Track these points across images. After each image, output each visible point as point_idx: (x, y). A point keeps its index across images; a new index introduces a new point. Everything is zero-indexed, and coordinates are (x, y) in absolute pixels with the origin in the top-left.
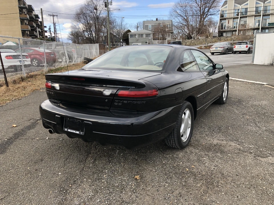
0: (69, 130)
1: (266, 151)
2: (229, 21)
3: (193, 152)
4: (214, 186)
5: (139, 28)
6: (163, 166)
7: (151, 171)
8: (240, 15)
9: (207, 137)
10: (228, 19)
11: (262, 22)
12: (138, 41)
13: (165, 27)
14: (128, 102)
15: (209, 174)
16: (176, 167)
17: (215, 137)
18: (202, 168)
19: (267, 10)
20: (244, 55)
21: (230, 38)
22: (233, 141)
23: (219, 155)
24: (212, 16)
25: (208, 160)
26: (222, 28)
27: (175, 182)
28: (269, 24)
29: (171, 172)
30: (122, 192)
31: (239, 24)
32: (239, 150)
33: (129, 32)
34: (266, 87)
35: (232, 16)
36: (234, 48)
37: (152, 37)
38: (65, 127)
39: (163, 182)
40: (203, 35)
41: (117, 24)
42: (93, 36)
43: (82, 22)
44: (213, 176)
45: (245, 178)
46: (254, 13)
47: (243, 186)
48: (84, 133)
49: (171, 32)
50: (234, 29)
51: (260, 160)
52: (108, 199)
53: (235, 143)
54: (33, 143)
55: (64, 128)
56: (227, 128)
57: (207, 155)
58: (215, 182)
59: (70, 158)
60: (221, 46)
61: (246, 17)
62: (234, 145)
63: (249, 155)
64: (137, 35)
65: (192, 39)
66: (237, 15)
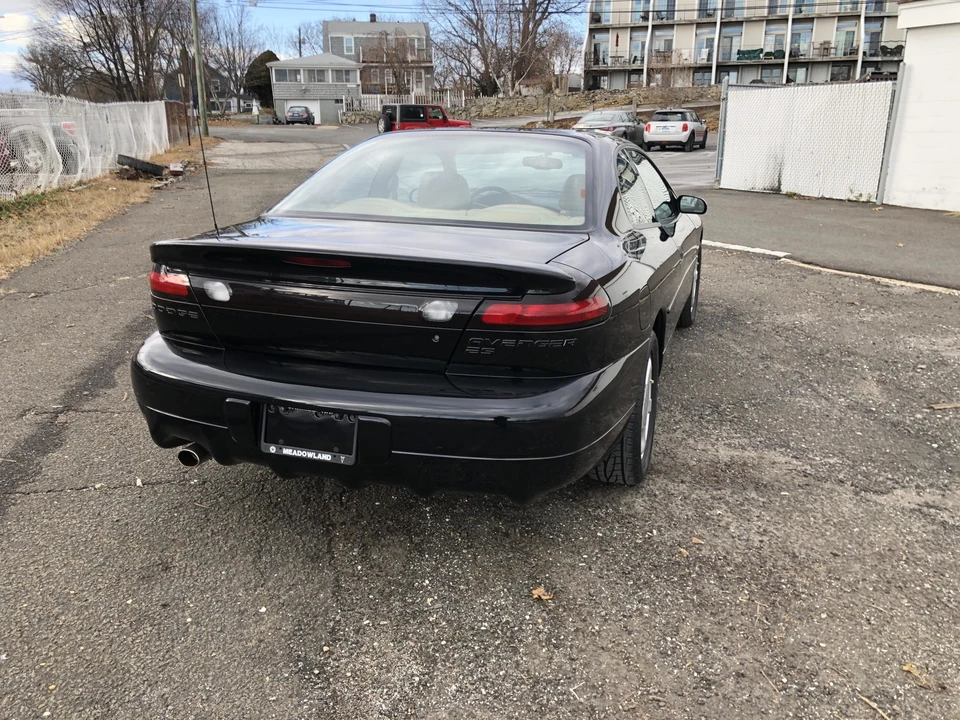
0: (287, 451)
1: (879, 471)
2: (618, 37)
3: (673, 492)
4: (787, 595)
5: (307, 45)
6: (604, 548)
7: (573, 567)
8: (653, 19)
9: (691, 441)
10: (613, 28)
11: (718, 46)
12: (307, 96)
13: (403, 45)
14: (517, 343)
15: (754, 559)
16: (646, 546)
17: (717, 439)
18: (723, 542)
19: (733, 9)
20: (678, 156)
21: (623, 96)
22: (775, 449)
23: (754, 495)
24: (564, 18)
25: (730, 514)
26: (597, 62)
27: (667, 595)
28: (739, 52)
29: (639, 566)
30: (515, 651)
31: (650, 50)
32: (805, 476)
33: (269, 60)
34: (788, 267)
35: (627, 20)
36: (646, 133)
37: (359, 82)
38: (265, 441)
39: (629, 599)
40: (536, 81)
41: (221, 25)
42: (127, 68)
43: (78, 11)
44: (769, 565)
45: (860, 560)
46: (694, 16)
47: (867, 586)
48: (353, 456)
49: (428, 67)
50: (635, 66)
51: (876, 502)
52: (481, 679)
53: (782, 453)
54: (92, 503)
55: (263, 444)
56: (738, 404)
57: (720, 499)
58: (784, 584)
59: (268, 547)
60: (607, 125)
61: (671, 26)
62: (783, 459)
63: (838, 488)
64: (302, 72)
65: (501, 95)
66: (642, 17)
